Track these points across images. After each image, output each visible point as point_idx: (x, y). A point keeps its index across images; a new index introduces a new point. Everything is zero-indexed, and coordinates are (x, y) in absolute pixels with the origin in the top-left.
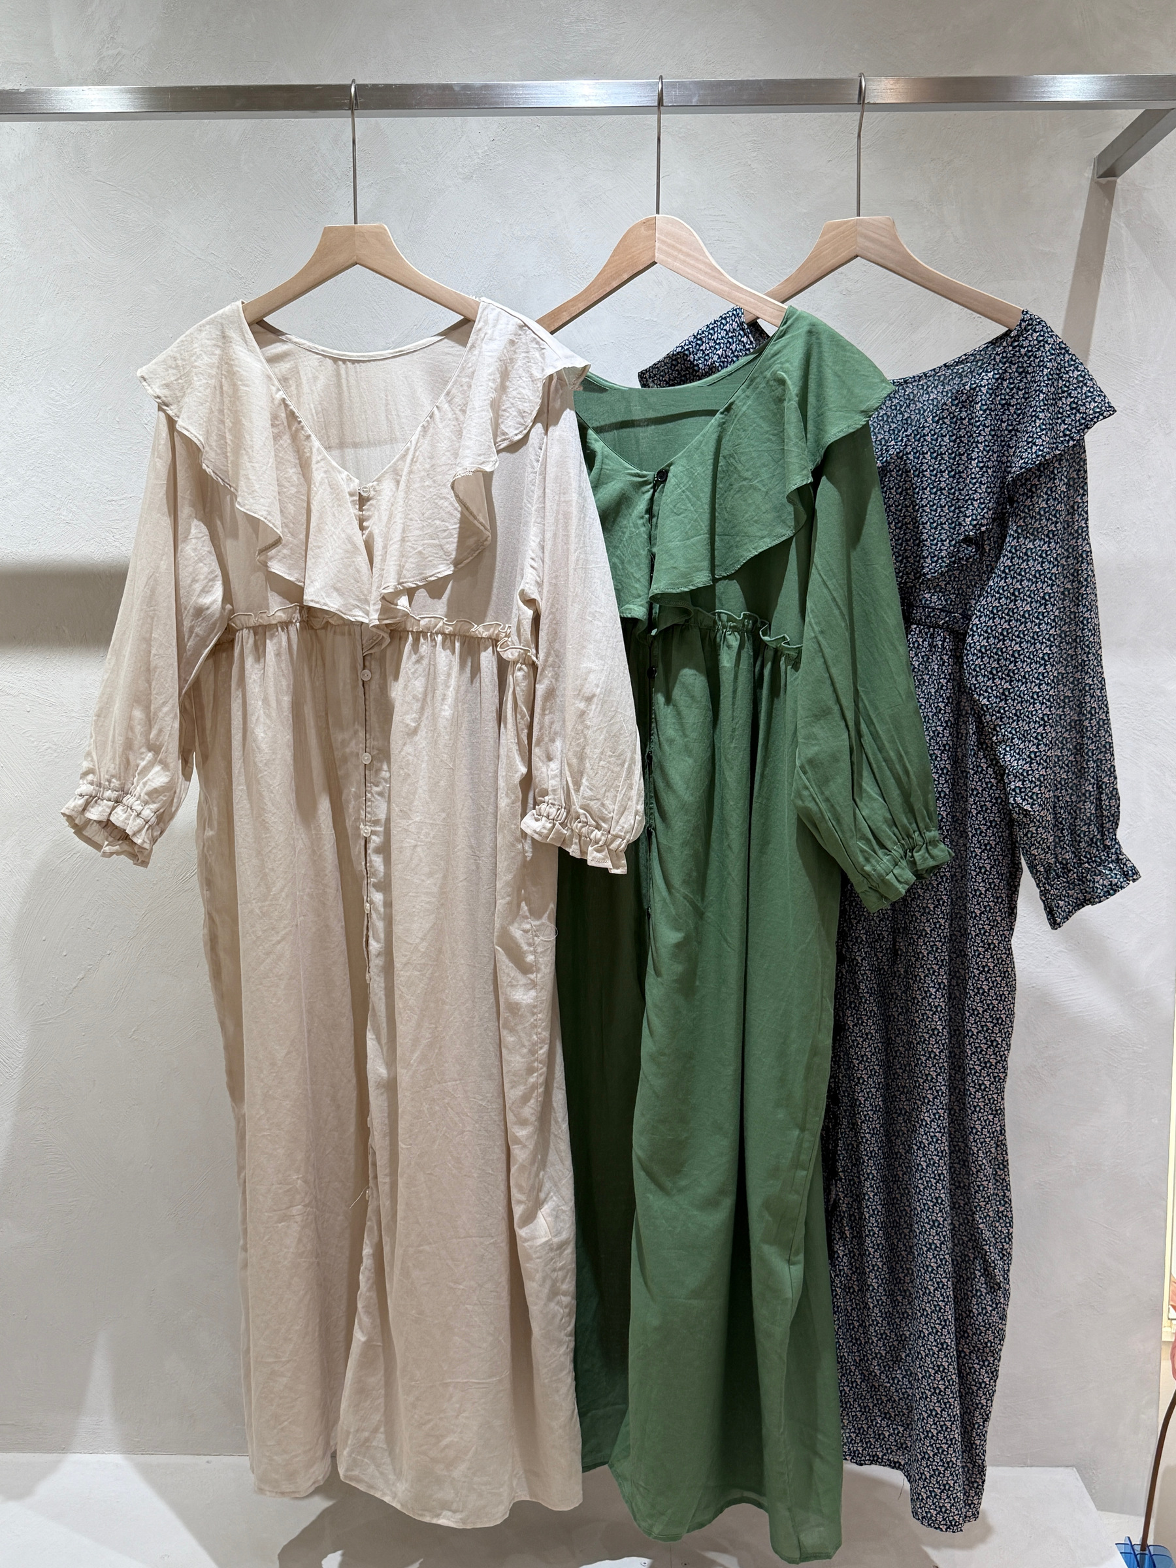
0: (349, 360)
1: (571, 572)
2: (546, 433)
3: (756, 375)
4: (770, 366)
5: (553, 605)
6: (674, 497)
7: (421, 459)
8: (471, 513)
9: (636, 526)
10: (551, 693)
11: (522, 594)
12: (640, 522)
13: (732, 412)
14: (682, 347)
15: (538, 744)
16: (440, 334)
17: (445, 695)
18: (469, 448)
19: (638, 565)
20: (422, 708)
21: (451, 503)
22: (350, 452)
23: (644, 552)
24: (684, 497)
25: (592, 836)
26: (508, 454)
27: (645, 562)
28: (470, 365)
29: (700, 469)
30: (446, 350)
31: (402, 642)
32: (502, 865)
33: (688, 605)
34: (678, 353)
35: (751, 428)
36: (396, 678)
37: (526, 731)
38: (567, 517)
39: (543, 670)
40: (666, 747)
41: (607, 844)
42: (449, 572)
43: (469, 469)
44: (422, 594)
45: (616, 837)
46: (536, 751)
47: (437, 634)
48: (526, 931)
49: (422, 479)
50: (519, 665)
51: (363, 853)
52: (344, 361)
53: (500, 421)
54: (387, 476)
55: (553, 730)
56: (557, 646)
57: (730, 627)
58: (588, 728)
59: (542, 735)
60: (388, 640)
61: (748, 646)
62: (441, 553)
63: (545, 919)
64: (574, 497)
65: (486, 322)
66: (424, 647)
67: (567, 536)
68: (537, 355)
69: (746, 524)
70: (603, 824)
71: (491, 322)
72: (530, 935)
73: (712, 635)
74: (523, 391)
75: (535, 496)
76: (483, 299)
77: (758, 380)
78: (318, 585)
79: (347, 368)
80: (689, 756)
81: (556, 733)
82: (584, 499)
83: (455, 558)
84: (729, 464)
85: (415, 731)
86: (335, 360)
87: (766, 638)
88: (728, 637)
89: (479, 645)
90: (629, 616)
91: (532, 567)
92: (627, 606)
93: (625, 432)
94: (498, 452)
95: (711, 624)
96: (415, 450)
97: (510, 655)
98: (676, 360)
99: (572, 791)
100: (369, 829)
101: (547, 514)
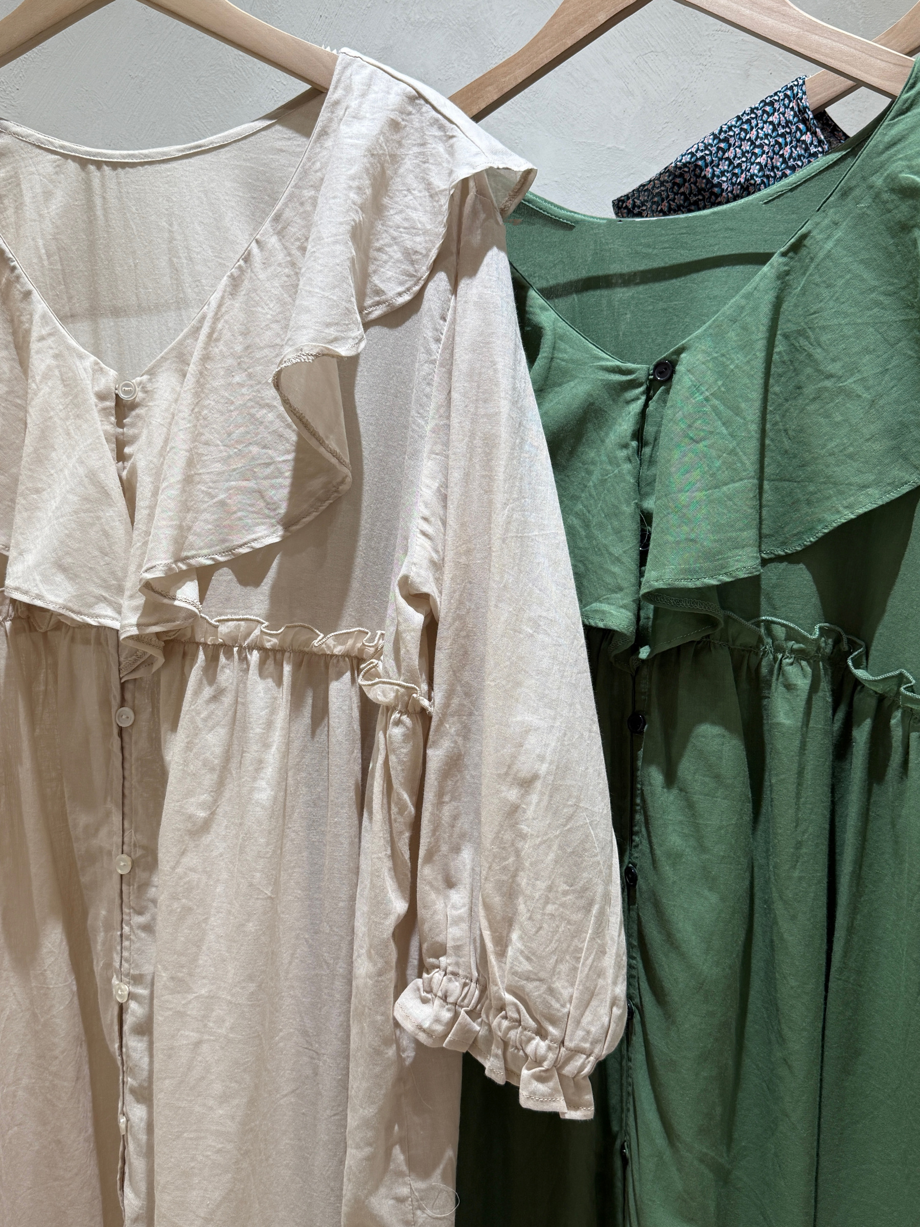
0: (107, 163)
1: (496, 544)
2: (454, 291)
3: (854, 183)
4: (882, 166)
5: (461, 602)
6: (689, 409)
7: (227, 335)
8: (314, 434)
9: (613, 461)
10: (454, 764)
11: (405, 583)
12: (623, 454)
13: (804, 252)
14: (692, 154)
15: (429, 858)
16: (268, 117)
17: (260, 761)
18: (308, 311)
19: (617, 532)
20: (221, 784)
21: (280, 416)
22: (107, 324)
23: (628, 509)
24: (707, 409)
25: (530, 1049)
26: (385, 330)
27: (630, 528)
28: (318, 165)
29: (739, 358)
30: (279, 144)
31: (187, 663)
32: (358, 1085)
33: (714, 610)
34: (685, 165)
35: (840, 282)
36: (174, 727)
37: (407, 835)
38: (490, 442)
39: (441, 723)
40: (667, 869)
41: (558, 1066)
42: (275, 539)
43: (306, 350)
44: (224, 579)
45: (577, 1051)
46: (426, 872)
47: (251, 648)
48: (400, 1200)
49: (229, 372)
50: (396, 715)
51: (116, 1028)
52: (99, 164)
53: (372, 268)
54: (166, 365)
55: (457, 830)
56: (466, 676)
57: (792, 651)
58: (523, 836)
59: (437, 841)
60: (161, 660)
61: (825, 686)
62: (262, 504)
63: (436, 1180)
64: (504, 406)
65: (348, 89)
66: (228, 673)
67: (489, 478)
68: (441, 148)
69: (831, 460)
70: (551, 1029)
71: (357, 87)
72: (407, 1207)
73: (754, 661)
74: (414, 215)
75: (433, 405)
76: (344, 49)
77: (857, 192)
78: (30, 559)
79: (103, 176)
80: (711, 889)
81: (463, 836)
82: (522, 410)
83: (287, 514)
84: (794, 349)
85: (205, 826)
86: (83, 163)
87: (860, 673)
88: (789, 669)
89: (327, 667)
90: (601, 625)
91: (424, 534)
92: (596, 605)
93: (592, 296)
94: (367, 325)
95: (753, 641)
96: (216, 319)
97: (381, 694)
98: (681, 175)
99: (492, 958)
100: (126, 988)
101: (453, 437)
